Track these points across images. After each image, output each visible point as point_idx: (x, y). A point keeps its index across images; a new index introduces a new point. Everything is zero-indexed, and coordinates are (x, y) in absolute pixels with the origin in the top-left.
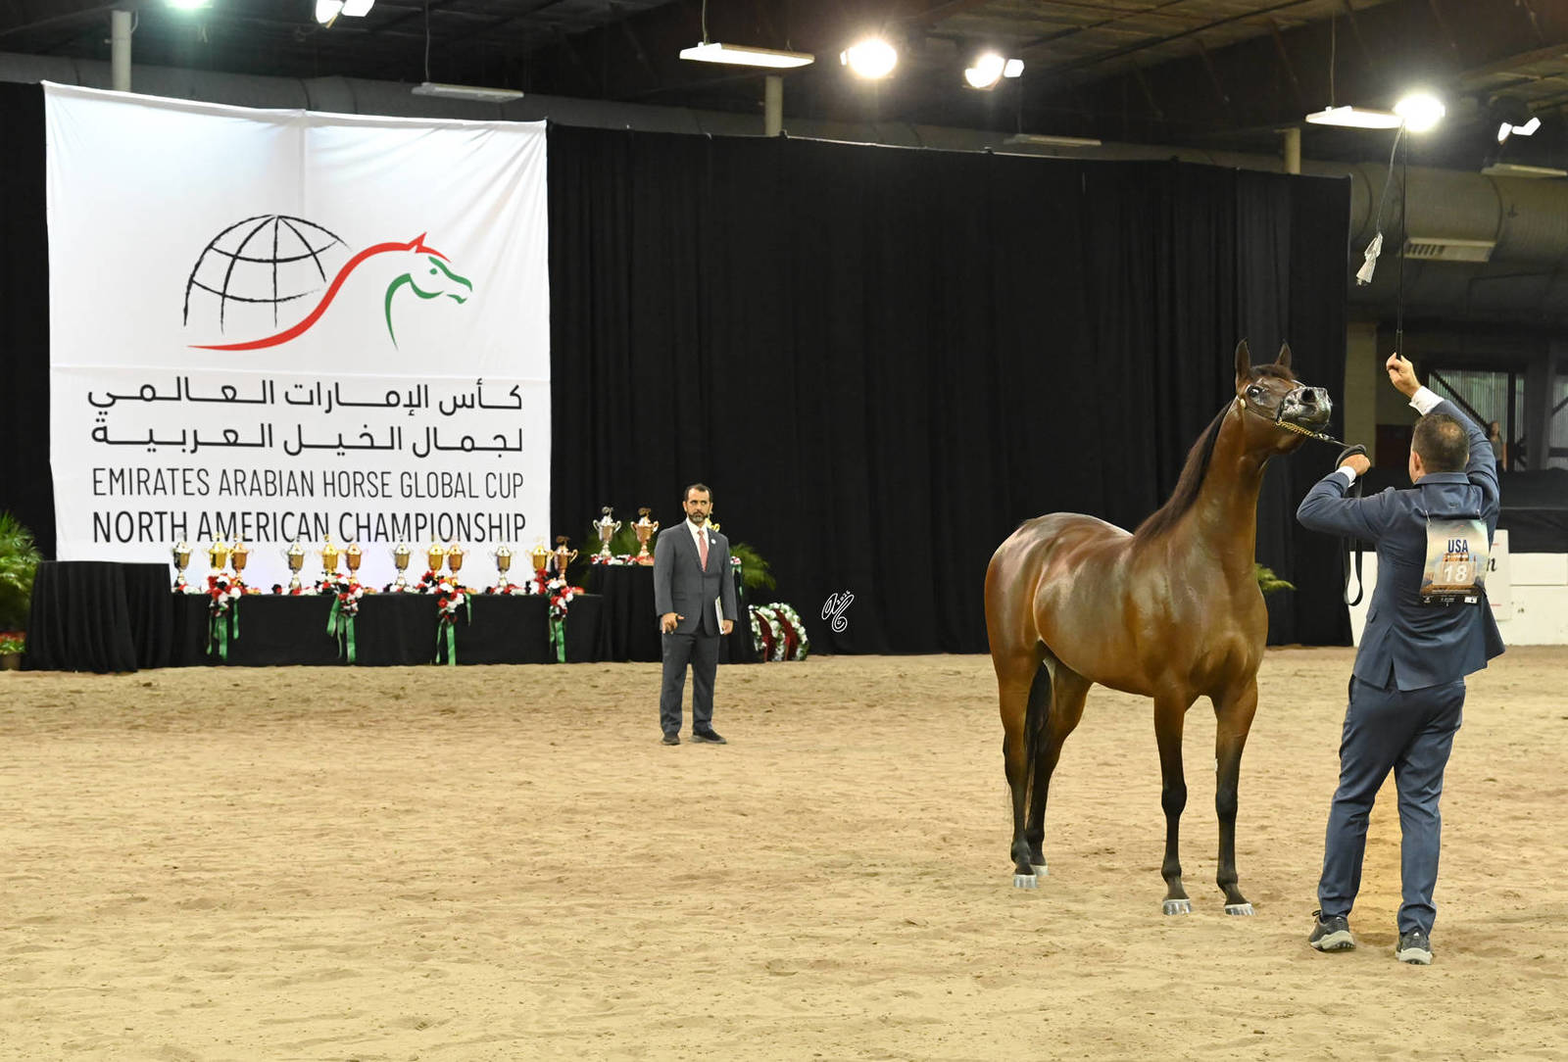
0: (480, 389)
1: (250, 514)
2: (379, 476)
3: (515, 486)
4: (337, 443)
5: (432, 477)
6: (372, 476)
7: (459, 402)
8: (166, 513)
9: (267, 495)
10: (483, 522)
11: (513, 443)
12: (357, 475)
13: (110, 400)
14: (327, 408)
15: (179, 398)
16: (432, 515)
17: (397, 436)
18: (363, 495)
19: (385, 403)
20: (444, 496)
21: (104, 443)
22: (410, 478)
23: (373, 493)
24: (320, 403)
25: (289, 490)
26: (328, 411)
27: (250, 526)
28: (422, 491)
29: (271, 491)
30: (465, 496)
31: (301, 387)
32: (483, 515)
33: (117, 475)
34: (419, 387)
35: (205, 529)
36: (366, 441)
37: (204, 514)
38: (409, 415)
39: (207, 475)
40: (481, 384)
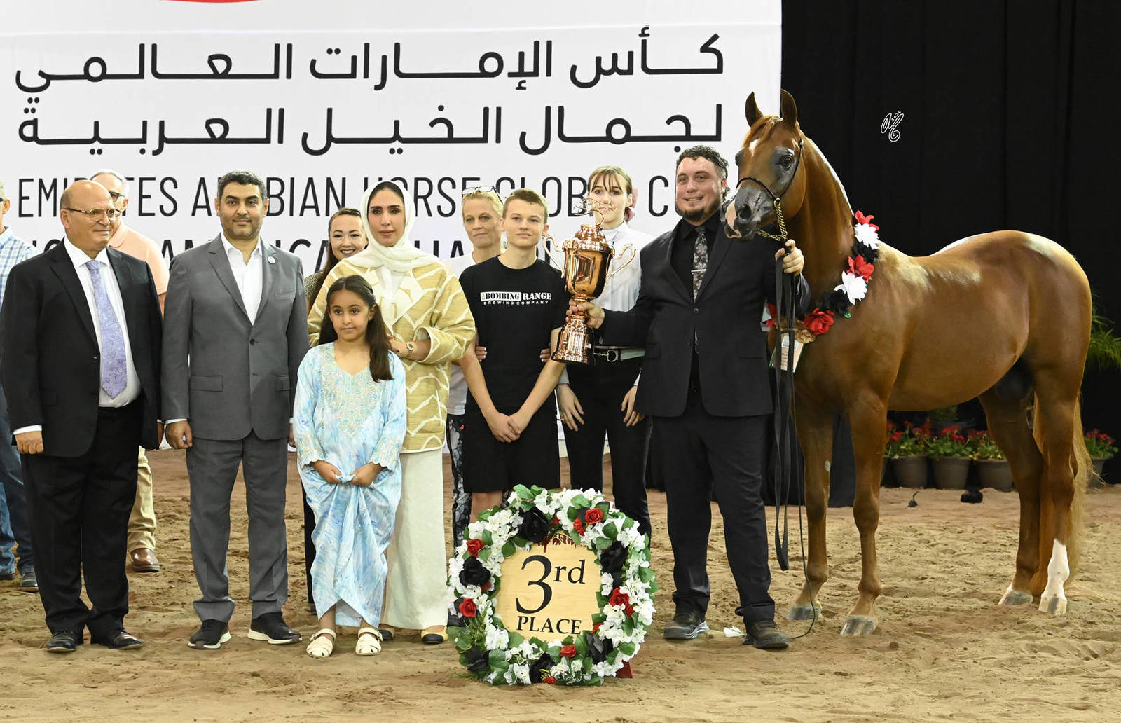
0: (644, 43)
2: (459, 184)
4: (391, 135)
5: (552, 184)
6: (446, 186)
7: (607, 65)
11: (703, 126)
12: (421, 182)
13: (43, 82)
14: (379, 82)
15: (141, 76)
17: (494, 121)
18: (430, 214)
19: (478, 71)
20: (570, 214)
21: (34, 143)
23: (447, 210)
24: (366, 76)
25: (304, 207)
26: (378, 88)
31: (338, 51)
33: (48, 186)
34: (537, 44)
36: (441, 131)
37: (167, 243)
38: (517, 89)
39: (176, 187)
40: (648, 35)
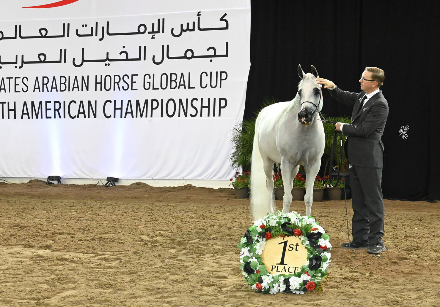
0: (199, 18)
1: (50, 102)
2: (130, 77)
3: (221, 80)
4: (105, 58)
5: (164, 76)
6: (126, 78)
7: (185, 28)
8: (5, 103)
9: (61, 91)
10: (197, 104)
11: (221, 51)
12: (116, 77)
14: (101, 37)
15: (15, 38)
16: (162, 100)
17: (142, 51)
18: (120, 90)
19: (137, 32)
20: (171, 88)
22: (150, 78)
23: (126, 87)
24: (96, 35)
25: (74, 88)
26: (101, 40)
27: (50, 109)
28: (157, 85)
29: (63, 88)
30: (185, 88)
31: (86, 26)
32: (197, 99)
34: (159, 20)
35: (25, 112)
36: (124, 56)
37: (25, 103)
38: (152, 38)
39: (27, 81)
40: (200, 15)
